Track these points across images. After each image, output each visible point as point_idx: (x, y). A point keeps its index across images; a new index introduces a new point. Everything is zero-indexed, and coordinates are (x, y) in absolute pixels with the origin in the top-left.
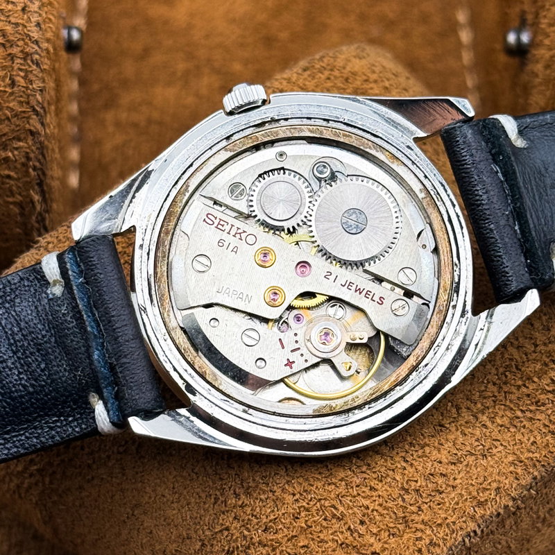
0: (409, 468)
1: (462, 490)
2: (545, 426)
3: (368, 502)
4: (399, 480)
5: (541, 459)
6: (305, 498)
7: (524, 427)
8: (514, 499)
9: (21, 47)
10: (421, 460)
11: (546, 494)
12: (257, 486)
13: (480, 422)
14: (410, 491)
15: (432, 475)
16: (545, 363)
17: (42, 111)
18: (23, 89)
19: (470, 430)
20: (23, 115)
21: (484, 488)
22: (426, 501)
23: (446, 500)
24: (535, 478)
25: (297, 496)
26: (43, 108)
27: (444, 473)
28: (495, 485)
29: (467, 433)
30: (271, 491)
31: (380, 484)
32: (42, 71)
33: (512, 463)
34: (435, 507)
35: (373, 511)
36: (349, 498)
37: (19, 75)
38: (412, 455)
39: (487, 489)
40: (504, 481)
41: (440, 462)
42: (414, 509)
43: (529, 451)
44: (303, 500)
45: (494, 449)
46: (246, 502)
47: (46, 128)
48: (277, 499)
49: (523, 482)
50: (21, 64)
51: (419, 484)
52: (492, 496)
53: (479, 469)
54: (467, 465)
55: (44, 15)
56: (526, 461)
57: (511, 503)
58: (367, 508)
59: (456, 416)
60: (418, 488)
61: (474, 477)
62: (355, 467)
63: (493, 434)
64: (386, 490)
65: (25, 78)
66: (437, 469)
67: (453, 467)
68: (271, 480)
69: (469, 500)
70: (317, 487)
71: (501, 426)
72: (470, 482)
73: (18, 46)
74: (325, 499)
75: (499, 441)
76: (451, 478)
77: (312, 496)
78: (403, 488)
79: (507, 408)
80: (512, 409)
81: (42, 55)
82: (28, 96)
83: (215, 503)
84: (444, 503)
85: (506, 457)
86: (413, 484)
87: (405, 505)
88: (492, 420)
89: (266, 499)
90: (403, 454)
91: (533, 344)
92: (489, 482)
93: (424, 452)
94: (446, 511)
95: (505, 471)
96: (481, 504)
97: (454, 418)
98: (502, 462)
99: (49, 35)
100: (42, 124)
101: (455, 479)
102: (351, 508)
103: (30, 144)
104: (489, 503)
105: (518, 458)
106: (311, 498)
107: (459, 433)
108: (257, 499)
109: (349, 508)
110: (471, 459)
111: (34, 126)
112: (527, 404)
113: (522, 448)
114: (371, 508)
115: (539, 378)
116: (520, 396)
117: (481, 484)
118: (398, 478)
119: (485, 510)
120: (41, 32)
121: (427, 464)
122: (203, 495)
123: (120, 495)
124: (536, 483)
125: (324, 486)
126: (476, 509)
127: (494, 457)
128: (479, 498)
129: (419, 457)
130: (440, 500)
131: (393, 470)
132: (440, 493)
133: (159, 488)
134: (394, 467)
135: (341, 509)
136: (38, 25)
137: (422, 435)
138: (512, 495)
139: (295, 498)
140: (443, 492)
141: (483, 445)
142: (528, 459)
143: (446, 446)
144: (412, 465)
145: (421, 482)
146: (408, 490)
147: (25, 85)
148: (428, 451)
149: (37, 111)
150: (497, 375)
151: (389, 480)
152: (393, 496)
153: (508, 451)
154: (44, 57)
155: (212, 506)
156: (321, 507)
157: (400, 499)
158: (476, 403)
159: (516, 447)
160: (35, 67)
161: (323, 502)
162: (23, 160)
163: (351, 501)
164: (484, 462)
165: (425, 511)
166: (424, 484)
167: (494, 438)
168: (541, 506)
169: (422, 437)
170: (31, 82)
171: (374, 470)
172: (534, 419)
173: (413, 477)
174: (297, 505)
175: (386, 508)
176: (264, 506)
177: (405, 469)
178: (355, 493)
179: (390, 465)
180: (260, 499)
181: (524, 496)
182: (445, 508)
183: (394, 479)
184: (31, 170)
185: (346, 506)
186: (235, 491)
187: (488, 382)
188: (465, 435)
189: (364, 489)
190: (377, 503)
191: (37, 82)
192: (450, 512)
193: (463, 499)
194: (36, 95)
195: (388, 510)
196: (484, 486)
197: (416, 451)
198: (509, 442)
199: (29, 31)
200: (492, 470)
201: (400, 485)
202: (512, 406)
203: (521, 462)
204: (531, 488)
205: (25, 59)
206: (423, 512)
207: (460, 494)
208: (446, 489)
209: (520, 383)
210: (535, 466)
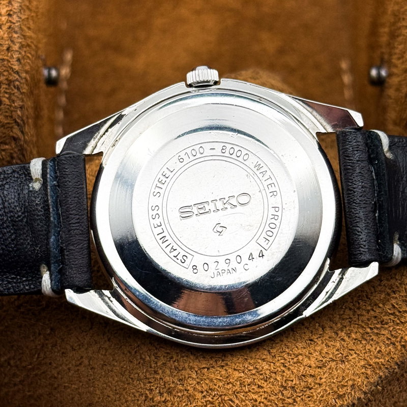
0: (286, 371)
1: (326, 387)
2: (388, 339)
3: (257, 396)
4: (279, 380)
5: (385, 363)
6: (210, 394)
7: (372, 340)
8: (365, 393)
9: (6, 76)
10: (296, 365)
11: (391, 390)
12: (175, 387)
13: (340, 337)
14: (287, 388)
15: (304, 376)
16: (388, 293)
17: (22, 123)
18: (8, 107)
19: (332, 343)
20: (8, 125)
21: (342, 385)
22: (300, 395)
23: (314, 394)
24: (380, 377)
25: (205, 393)
26: (22, 120)
27: (313, 374)
28: (350, 383)
29: (330, 345)
30: (186, 390)
31: (266, 384)
32: (22, 93)
33: (363, 366)
34: (306, 399)
35: (260, 403)
36: (243, 394)
37: (5, 97)
38: (289, 362)
39: (345, 386)
40: (358, 380)
41: (310, 367)
42: (290, 401)
43: (376, 357)
44: (209, 396)
45: (350, 356)
46: (168, 398)
47: (25, 135)
48: (190, 396)
49: (372, 381)
50: (6, 88)
51: (294, 382)
52: (349, 391)
53: (338, 371)
54: (330, 368)
55: (23, 53)
56: (374, 364)
57: (362, 396)
58: (256, 401)
59: (321, 333)
60: (293, 385)
61: (335, 378)
62: (247, 370)
63: (349, 345)
64: (270, 387)
65: (9, 98)
66: (307, 372)
67: (319, 370)
68: (186, 381)
69: (331, 394)
70: (219, 386)
71: (355, 340)
72: (332, 380)
73: (4, 75)
74: (225, 395)
75: (354, 350)
76: (318, 378)
77: (216, 393)
78: (282, 386)
79: (359, 326)
80: (363, 327)
81: (22, 81)
82: (12, 111)
83: (146, 400)
84: (313, 397)
85: (359, 362)
86: (290, 383)
87: (283, 398)
88: (349, 335)
89: (182, 396)
90: (282, 361)
91: (379, 279)
92: (347, 380)
93: (298, 360)
94: (315, 402)
95: (358, 372)
96: (340, 397)
97: (321, 334)
98: (356, 366)
99: (27, 68)
100: (22, 132)
101: (321, 379)
102: (244, 401)
103: (13, 147)
104: (347, 396)
105: (368, 362)
106: (215, 395)
107: (324, 345)
108: (175, 396)
109: (242, 401)
110: (333, 364)
111: (16, 134)
112: (374, 324)
113: (371, 355)
114: (259, 401)
115: (384, 304)
116: (369, 318)
117: (340, 382)
118: (278, 379)
119: (343, 401)
120: (21, 66)
121: (300, 368)
122: (137, 395)
123: (78, 397)
124: (382, 381)
125: (224, 385)
126: (337, 400)
127: (350, 362)
128: (338, 392)
129: (294, 363)
130: (310, 394)
131: (275, 373)
132: (310, 389)
133: (105, 391)
134: (276, 370)
135: (237, 402)
136: (19, 60)
137: (297, 347)
138: (364, 390)
139: (203, 395)
140: (312, 388)
141: (341, 354)
142: (375, 363)
143: (315, 354)
144: (289, 369)
145: (296, 381)
146: (286, 387)
147: (9, 104)
148: (301, 359)
149: (18, 123)
150: (352, 302)
151: (272, 380)
152: (275, 392)
153: (361, 358)
154: (24, 83)
155: (143, 402)
156: (221, 401)
157: (280, 394)
158: (337, 323)
159: (366, 355)
160: (16, 91)
161: (223, 397)
162: (8, 159)
163: (244, 396)
164: (343, 366)
165: (298, 402)
166: (298, 382)
167: (350, 348)
168: (387, 399)
169: (296, 349)
170: (13, 101)
171: (261, 373)
172: (380, 334)
173: (290, 377)
174: (205, 400)
175: (269, 401)
176: (181, 401)
177: (284, 372)
178: (247, 390)
179: (273, 369)
180: (178, 396)
181: (373, 391)
182: (313, 400)
183: (276, 379)
185: (240, 399)
186: (160, 390)
187: (346, 308)
188: (329, 346)
189: (253, 387)
190: (263, 397)
191: (18, 101)
192: (317, 403)
193: (327, 393)
194: (17, 111)
195: (271, 402)
196: (342, 383)
197: (293, 359)
198: (361, 351)
199: (12, 64)
200: (348, 371)
201: (280, 384)
202: (363, 325)
203: (370, 365)
204: (378, 384)
205: (9, 85)
206: (297, 403)
207: (325, 389)
208: (314, 386)
209: (369, 308)
210: (380, 368)
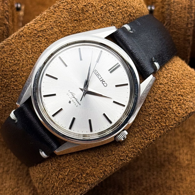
18: (2, 11)
20: (2, 19)
32: (8, 6)
65: (3, 8)
103: (4, 28)
111: (6, 22)
147: (3, 10)
149: (7, 18)
160: (6, 5)
162: (2, 33)
184: (5, 36)
